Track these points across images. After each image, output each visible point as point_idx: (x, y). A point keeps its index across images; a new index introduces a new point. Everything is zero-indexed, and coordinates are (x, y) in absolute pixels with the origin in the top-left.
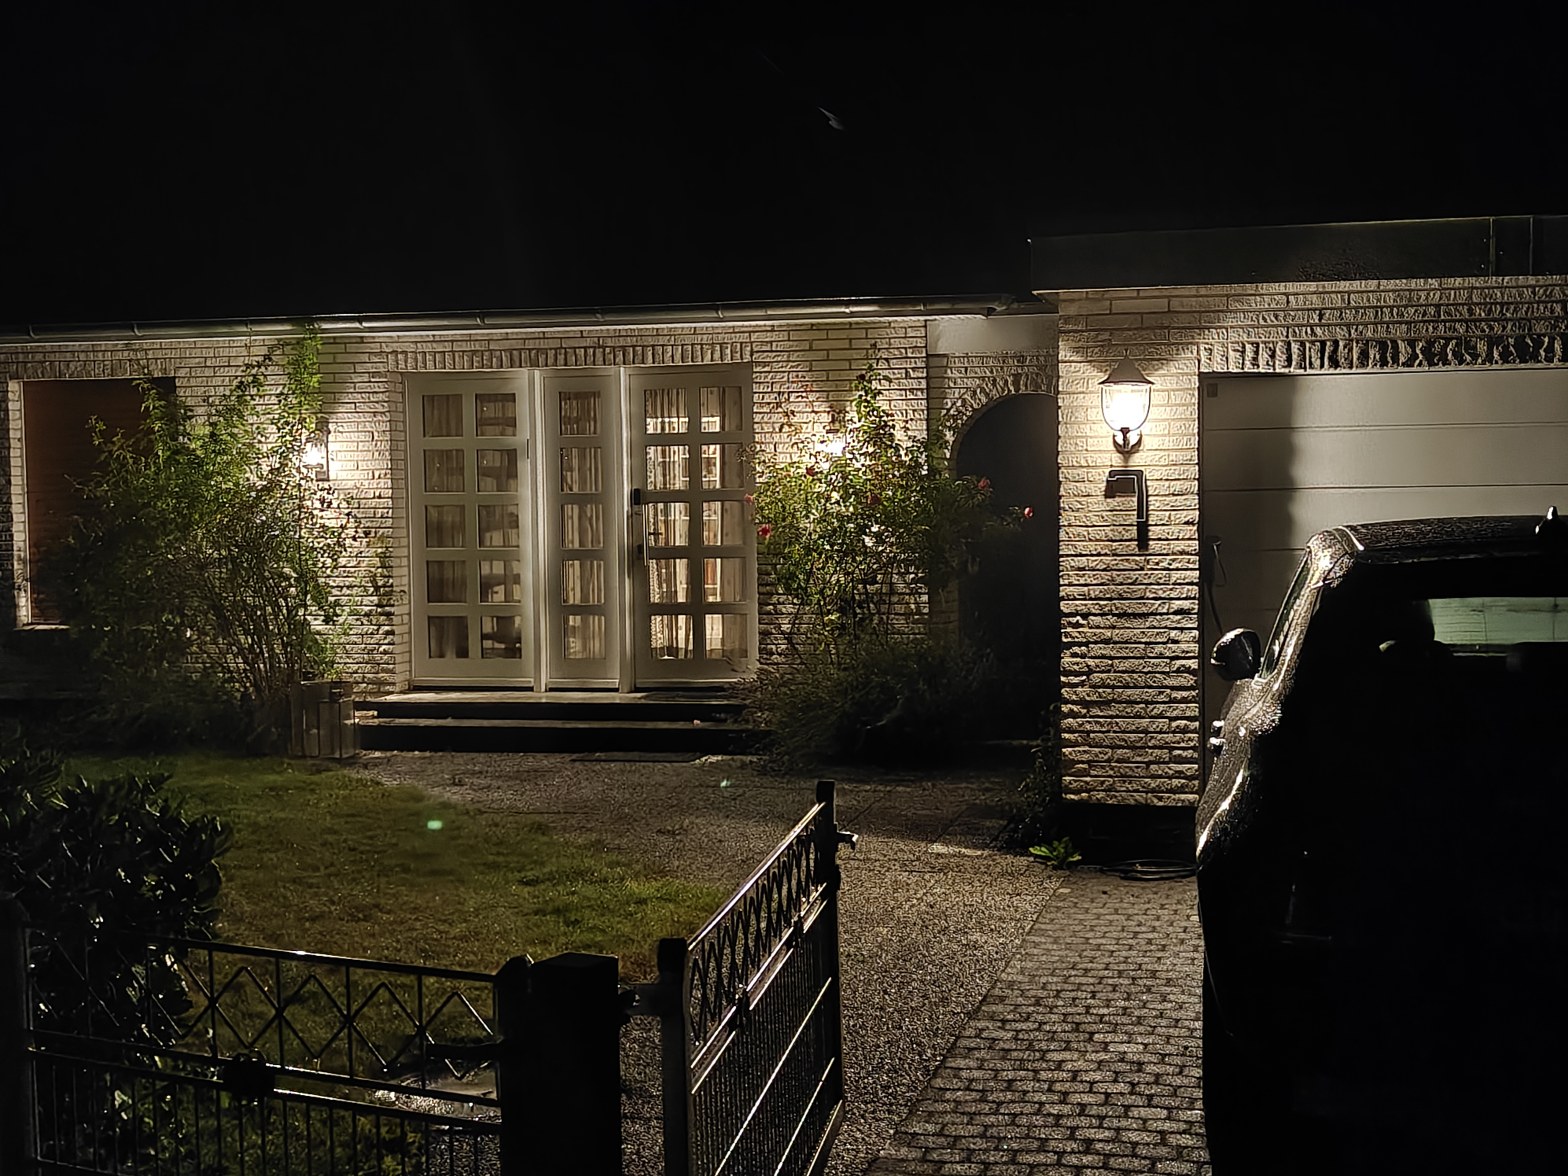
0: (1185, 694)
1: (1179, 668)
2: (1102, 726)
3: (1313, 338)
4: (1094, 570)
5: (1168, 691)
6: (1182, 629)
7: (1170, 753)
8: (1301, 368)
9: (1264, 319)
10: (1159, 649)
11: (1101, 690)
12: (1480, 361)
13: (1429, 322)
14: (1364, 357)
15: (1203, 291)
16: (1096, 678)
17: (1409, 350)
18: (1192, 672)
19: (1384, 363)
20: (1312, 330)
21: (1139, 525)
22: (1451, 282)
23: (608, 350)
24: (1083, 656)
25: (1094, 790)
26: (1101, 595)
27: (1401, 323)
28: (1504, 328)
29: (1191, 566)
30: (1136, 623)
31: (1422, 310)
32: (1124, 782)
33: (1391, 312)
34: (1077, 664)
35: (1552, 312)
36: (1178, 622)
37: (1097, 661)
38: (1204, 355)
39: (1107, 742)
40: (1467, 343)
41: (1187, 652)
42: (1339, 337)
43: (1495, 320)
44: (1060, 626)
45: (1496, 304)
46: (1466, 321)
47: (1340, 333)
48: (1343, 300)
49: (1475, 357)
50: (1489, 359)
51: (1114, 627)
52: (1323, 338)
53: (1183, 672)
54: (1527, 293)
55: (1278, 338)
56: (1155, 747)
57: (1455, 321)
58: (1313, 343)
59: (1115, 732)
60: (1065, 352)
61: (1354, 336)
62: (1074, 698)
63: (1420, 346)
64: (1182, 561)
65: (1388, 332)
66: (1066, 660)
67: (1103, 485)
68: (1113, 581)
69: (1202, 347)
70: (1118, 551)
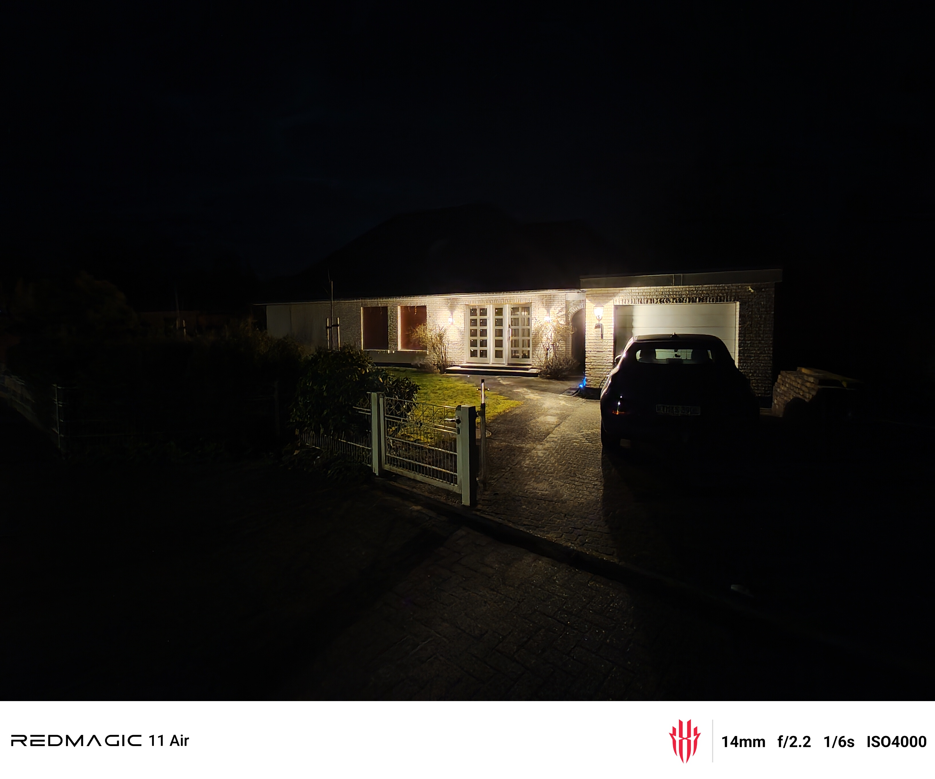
0: (610, 367)
1: (609, 362)
2: (594, 373)
5: (607, 366)
6: (610, 354)
8: (634, 304)
9: (627, 294)
10: (605, 358)
11: (593, 366)
13: (661, 295)
14: (647, 301)
15: (615, 289)
16: (592, 364)
18: (612, 363)
19: (651, 303)
20: (637, 297)
21: (601, 334)
22: (665, 287)
23: (504, 300)
24: (590, 359)
25: (590, 385)
26: (593, 348)
27: (655, 295)
28: (676, 296)
29: (612, 341)
30: (601, 353)
31: (659, 292)
33: (653, 293)
34: (589, 361)
35: (686, 292)
36: (609, 352)
37: (592, 360)
38: (615, 302)
39: (594, 376)
40: (668, 299)
41: (611, 359)
43: (674, 294)
44: (585, 353)
45: (675, 291)
46: (668, 295)
47: (642, 297)
48: (643, 291)
49: (670, 302)
50: (673, 302)
52: (639, 298)
54: (681, 289)
55: (630, 298)
57: (666, 295)
58: (637, 299)
59: (596, 374)
60: (587, 301)
61: (645, 297)
62: (588, 367)
63: (659, 300)
64: (610, 341)
65: (652, 297)
66: (586, 360)
67: (594, 327)
68: (596, 344)
69: (615, 300)
70: (597, 339)
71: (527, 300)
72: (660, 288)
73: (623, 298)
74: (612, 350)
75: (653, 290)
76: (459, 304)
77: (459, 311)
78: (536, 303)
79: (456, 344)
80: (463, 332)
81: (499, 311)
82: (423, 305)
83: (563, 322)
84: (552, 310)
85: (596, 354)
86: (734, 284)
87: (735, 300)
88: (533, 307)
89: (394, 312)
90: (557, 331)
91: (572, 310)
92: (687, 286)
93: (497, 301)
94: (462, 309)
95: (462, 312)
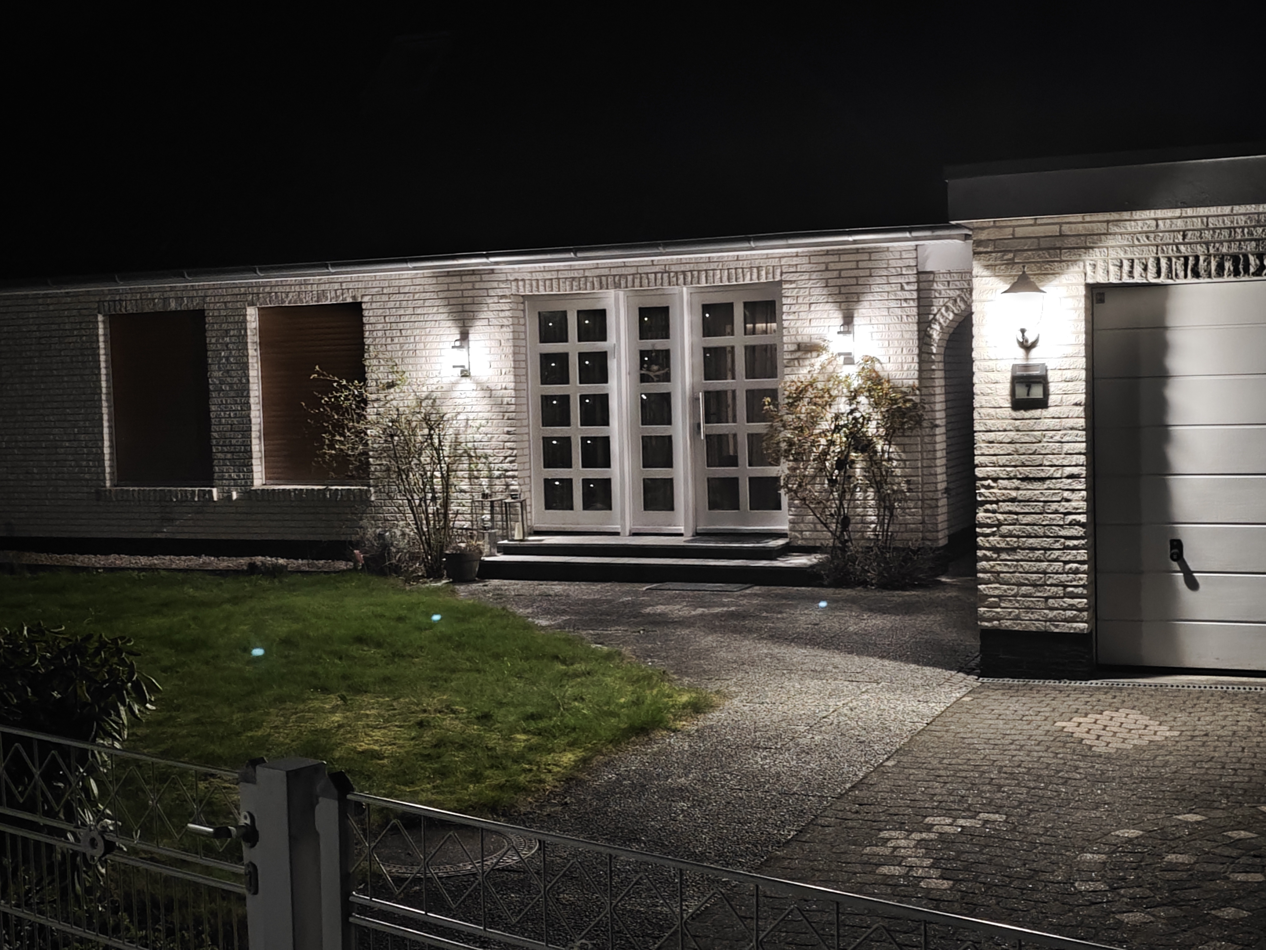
0: (1076, 542)
1: (1071, 522)
2: (1009, 567)
3: (1179, 254)
4: (1001, 443)
5: (1063, 540)
6: (1073, 490)
7: (1064, 590)
8: (1168, 278)
9: (1138, 240)
10: (1054, 506)
11: (1008, 539)
15: (1088, 218)
16: (1005, 529)
17: (1258, 262)
18: (1082, 525)
19: (1237, 273)
20: (1177, 248)
23: (672, 274)
24: (994, 512)
25: (1003, 619)
26: (1007, 463)
27: (1251, 240)
29: (1079, 439)
30: (1036, 485)
32: (1028, 613)
33: (1243, 231)
34: (989, 518)
36: (1070, 484)
37: (1005, 516)
38: (1089, 269)
39: (1013, 581)
41: (1077, 509)
42: (1199, 253)
44: (975, 488)
47: (1200, 250)
48: (1202, 222)
52: (1187, 254)
53: (1074, 525)
55: (1150, 255)
56: (1051, 585)
58: (1178, 258)
59: (1020, 573)
60: (977, 269)
61: (1212, 251)
62: (987, 545)
64: (1071, 435)
65: (1240, 248)
66: (982, 515)
67: (1009, 377)
68: (1017, 452)
69: (1087, 263)
70: (1020, 428)
71: (763, 273)
73: (1122, 255)
74: (1082, 471)
76: (492, 293)
77: (494, 322)
78: (801, 284)
79: (487, 456)
80: (513, 408)
81: (654, 320)
82: (351, 300)
84: (865, 311)
85: (1017, 489)
88: (789, 301)
89: (232, 333)
91: (942, 310)
93: (645, 281)
94: (502, 314)
95: (504, 329)
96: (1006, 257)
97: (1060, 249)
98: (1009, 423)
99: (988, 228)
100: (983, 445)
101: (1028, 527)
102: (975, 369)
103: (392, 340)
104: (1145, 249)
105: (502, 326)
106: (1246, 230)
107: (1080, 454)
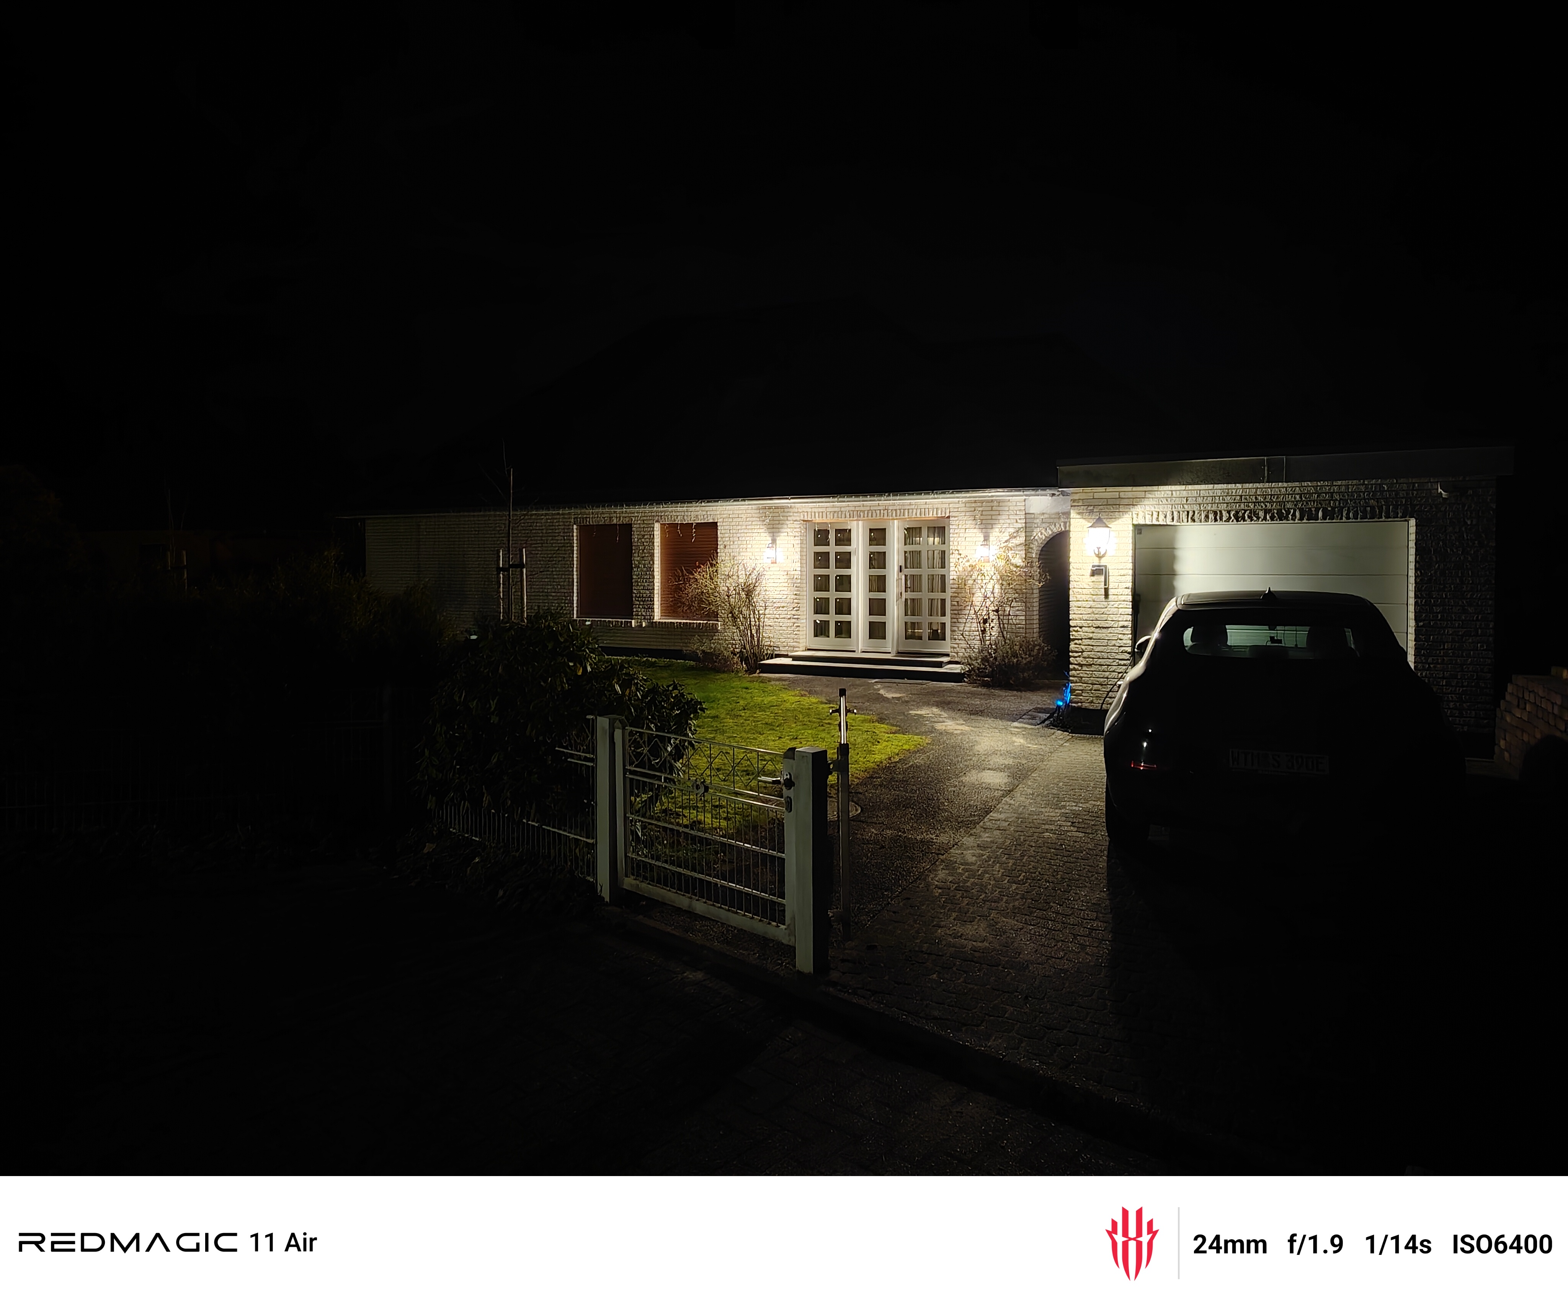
0: (1125, 662)
2: (1088, 675)
3: (1184, 510)
4: (1085, 608)
5: (1118, 661)
6: (1124, 635)
8: (1178, 522)
9: (1162, 502)
10: (1114, 642)
11: (1087, 659)
12: (1260, 520)
13: (1237, 503)
14: (1207, 517)
15: (1134, 489)
16: (1085, 654)
17: (1228, 515)
18: (1129, 653)
19: (1216, 520)
20: (1183, 506)
21: (1105, 589)
22: (1247, 485)
23: (889, 511)
24: (1080, 645)
25: (1084, 703)
26: (1088, 619)
27: (1224, 503)
28: (1272, 506)
29: (1128, 606)
30: (1104, 630)
31: (1234, 497)
32: (1098, 699)
33: (1219, 498)
34: (1077, 648)
35: (1295, 498)
36: (1122, 631)
37: (1086, 647)
38: (1135, 516)
39: (1090, 682)
40: (1255, 512)
41: (1126, 644)
42: (1195, 510)
43: (1267, 502)
44: (1069, 631)
45: (1268, 495)
46: (1254, 502)
47: (1196, 508)
48: (1198, 493)
49: (1258, 518)
50: (1265, 519)
51: (1093, 632)
52: (1188, 510)
53: (1124, 652)
54: (1283, 490)
55: (1168, 509)
56: (1111, 684)
57: (1249, 503)
58: (1184, 512)
59: (1093, 677)
60: (1073, 514)
61: (1202, 508)
62: (1076, 662)
63: (1232, 513)
64: (1124, 604)
65: (1218, 507)
66: (1072, 646)
67: (1089, 572)
68: (1093, 612)
69: (1134, 513)
70: (1095, 600)
71: (940, 511)
72: (1236, 488)
73: (1153, 509)
74: (1130, 624)
75: (1219, 493)
76: (789, 518)
77: (790, 535)
78: (960, 518)
79: (783, 607)
80: (799, 581)
81: (878, 536)
82: (711, 521)
83: (1020, 561)
84: (995, 534)
86: (1402, 480)
87: (1406, 516)
88: (954, 527)
89: (646, 537)
90: (1005, 580)
91: (1039, 534)
92: (1297, 484)
93: (874, 514)
94: (795, 530)
95: (796, 538)
96: (1089, 508)
97: (1119, 505)
98: (1090, 597)
99: (1080, 492)
100: (1075, 608)
101: (1099, 653)
102: (1071, 568)
103: (733, 543)
104: (1166, 506)
105: (795, 537)
106: (1221, 498)
107: (1128, 614)
